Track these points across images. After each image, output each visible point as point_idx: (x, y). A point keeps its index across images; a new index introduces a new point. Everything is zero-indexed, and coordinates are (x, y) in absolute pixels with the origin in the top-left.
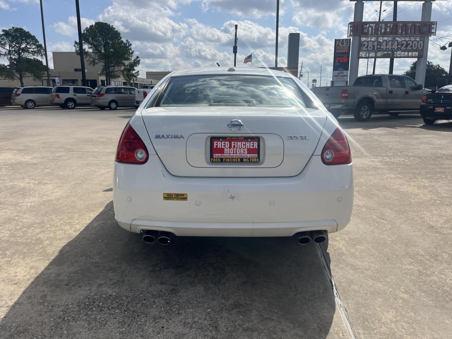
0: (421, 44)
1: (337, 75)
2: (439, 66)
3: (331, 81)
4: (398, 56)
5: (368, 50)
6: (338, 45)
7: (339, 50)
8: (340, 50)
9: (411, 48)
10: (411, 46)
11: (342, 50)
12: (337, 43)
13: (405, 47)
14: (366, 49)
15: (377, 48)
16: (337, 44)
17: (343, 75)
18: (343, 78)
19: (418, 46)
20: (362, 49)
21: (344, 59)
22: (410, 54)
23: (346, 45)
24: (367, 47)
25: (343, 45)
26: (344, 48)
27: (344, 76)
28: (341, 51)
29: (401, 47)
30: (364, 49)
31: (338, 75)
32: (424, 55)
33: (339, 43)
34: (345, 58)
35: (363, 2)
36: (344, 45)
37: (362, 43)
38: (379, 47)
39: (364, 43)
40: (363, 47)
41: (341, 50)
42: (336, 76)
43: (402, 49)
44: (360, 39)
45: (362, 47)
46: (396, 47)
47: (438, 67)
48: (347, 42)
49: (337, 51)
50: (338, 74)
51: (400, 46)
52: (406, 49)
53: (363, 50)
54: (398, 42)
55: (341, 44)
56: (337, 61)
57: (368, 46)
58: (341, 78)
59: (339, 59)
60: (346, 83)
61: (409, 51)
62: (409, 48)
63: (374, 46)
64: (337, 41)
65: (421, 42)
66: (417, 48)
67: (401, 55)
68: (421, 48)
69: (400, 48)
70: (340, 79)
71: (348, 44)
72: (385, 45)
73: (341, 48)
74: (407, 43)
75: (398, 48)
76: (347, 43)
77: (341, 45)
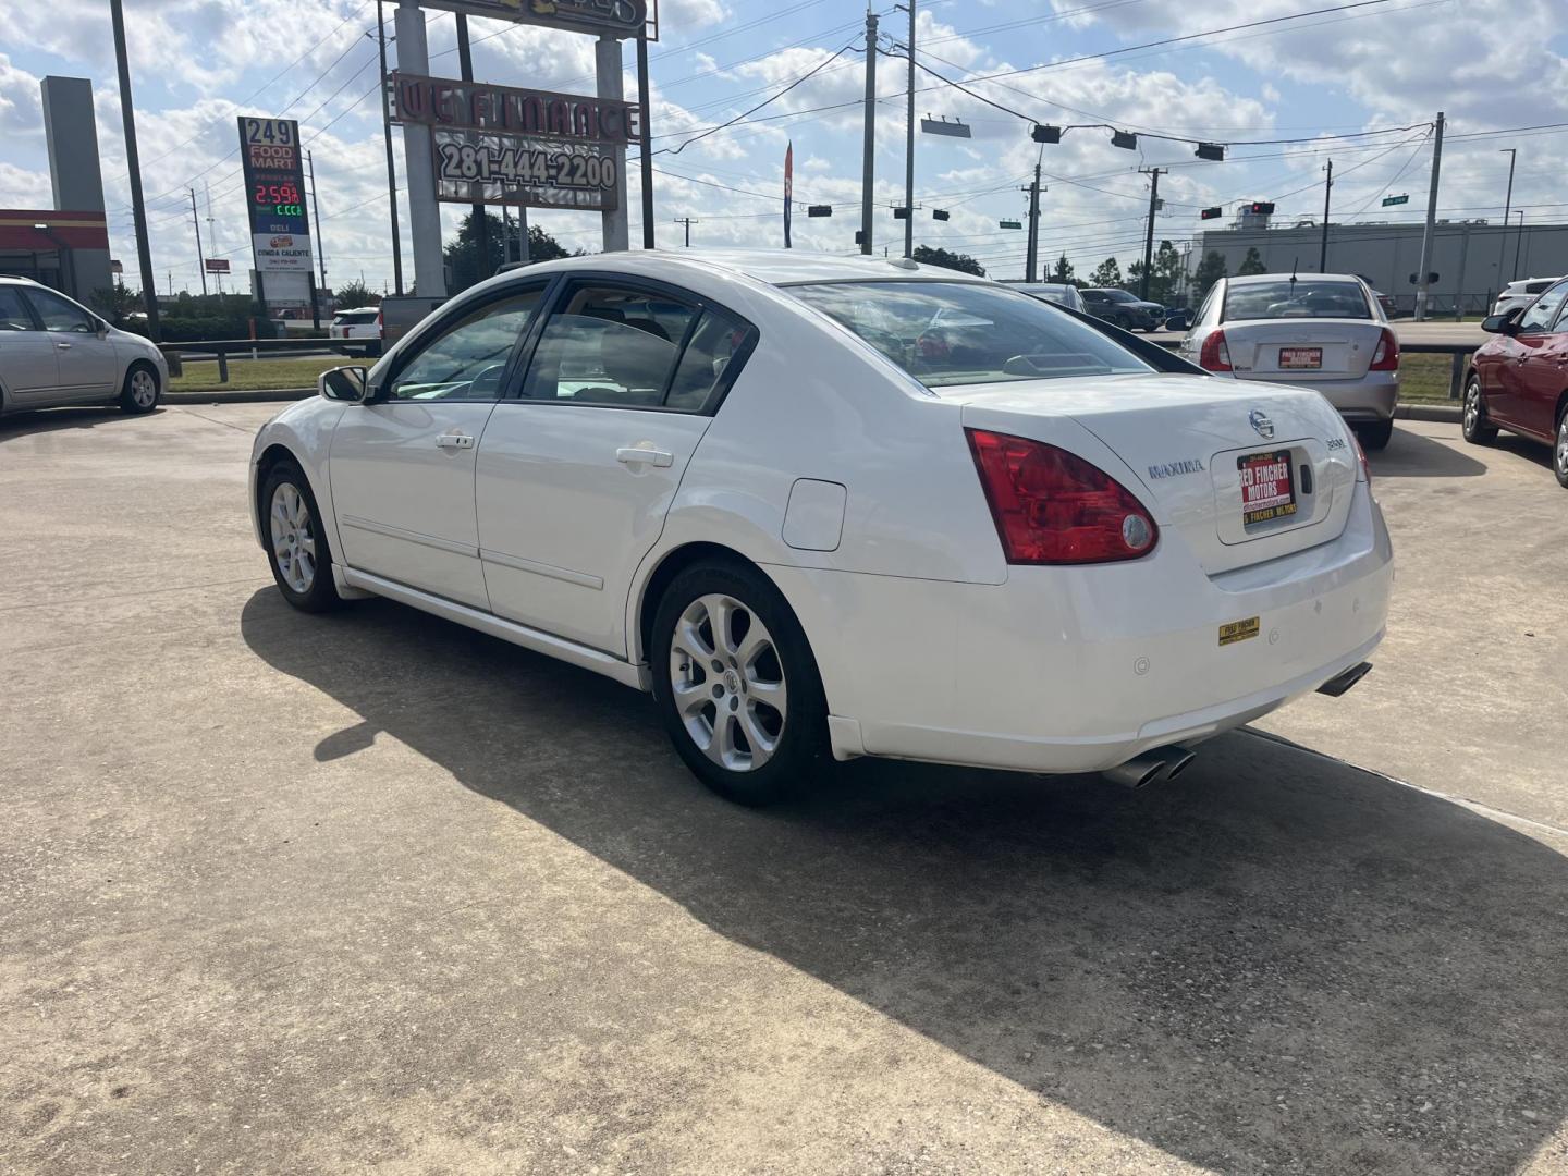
0: (608, 167)
1: (270, 248)
2: (540, 232)
3: (250, 271)
4: (551, 201)
5: (463, 176)
6: (253, 139)
7: (261, 160)
8: (265, 159)
9: (584, 181)
10: (585, 175)
11: (272, 158)
12: (250, 131)
13: (567, 175)
14: (458, 172)
15: (491, 173)
16: (249, 137)
17: (291, 249)
18: (295, 262)
19: (601, 175)
20: (445, 168)
21: (285, 192)
22: (580, 196)
23: (281, 140)
24: (459, 166)
25: (272, 142)
26: (277, 152)
27: (294, 254)
28: (269, 162)
29: (558, 173)
30: (451, 170)
31: (275, 250)
32: (620, 205)
33: (255, 134)
34: (290, 188)
35: (421, 8)
36: (277, 142)
37: (440, 149)
38: (495, 167)
39: (448, 151)
40: (449, 163)
41: (269, 160)
42: (268, 253)
43: (559, 181)
44: (432, 138)
45: (444, 164)
46: (543, 174)
47: (537, 233)
48: (283, 131)
49: (253, 160)
50: (274, 245)
51: (553, 172)
52: (572, 180)
53: (448, 173)
54: (546, 157)
55: (265, 136)
56: (260, 197)
57: (461, 161)
58: (286, 262)
59: (267, 189)
60: (306, 278)
61: (575, 188)
62: (578, 178)
63: (479, 164)
64: (247, 125)
65: (608, 163)
66: (602, 181)
67: (557, 200)
68: (610, 183)
69: (555, 178)
70: (283, 265)
71: (288, 138)
72: (511, 165)
73: (266, 151)
74: (572, 164)
75: (549, 177)
76: (287, 133)
77: (266, 142)
